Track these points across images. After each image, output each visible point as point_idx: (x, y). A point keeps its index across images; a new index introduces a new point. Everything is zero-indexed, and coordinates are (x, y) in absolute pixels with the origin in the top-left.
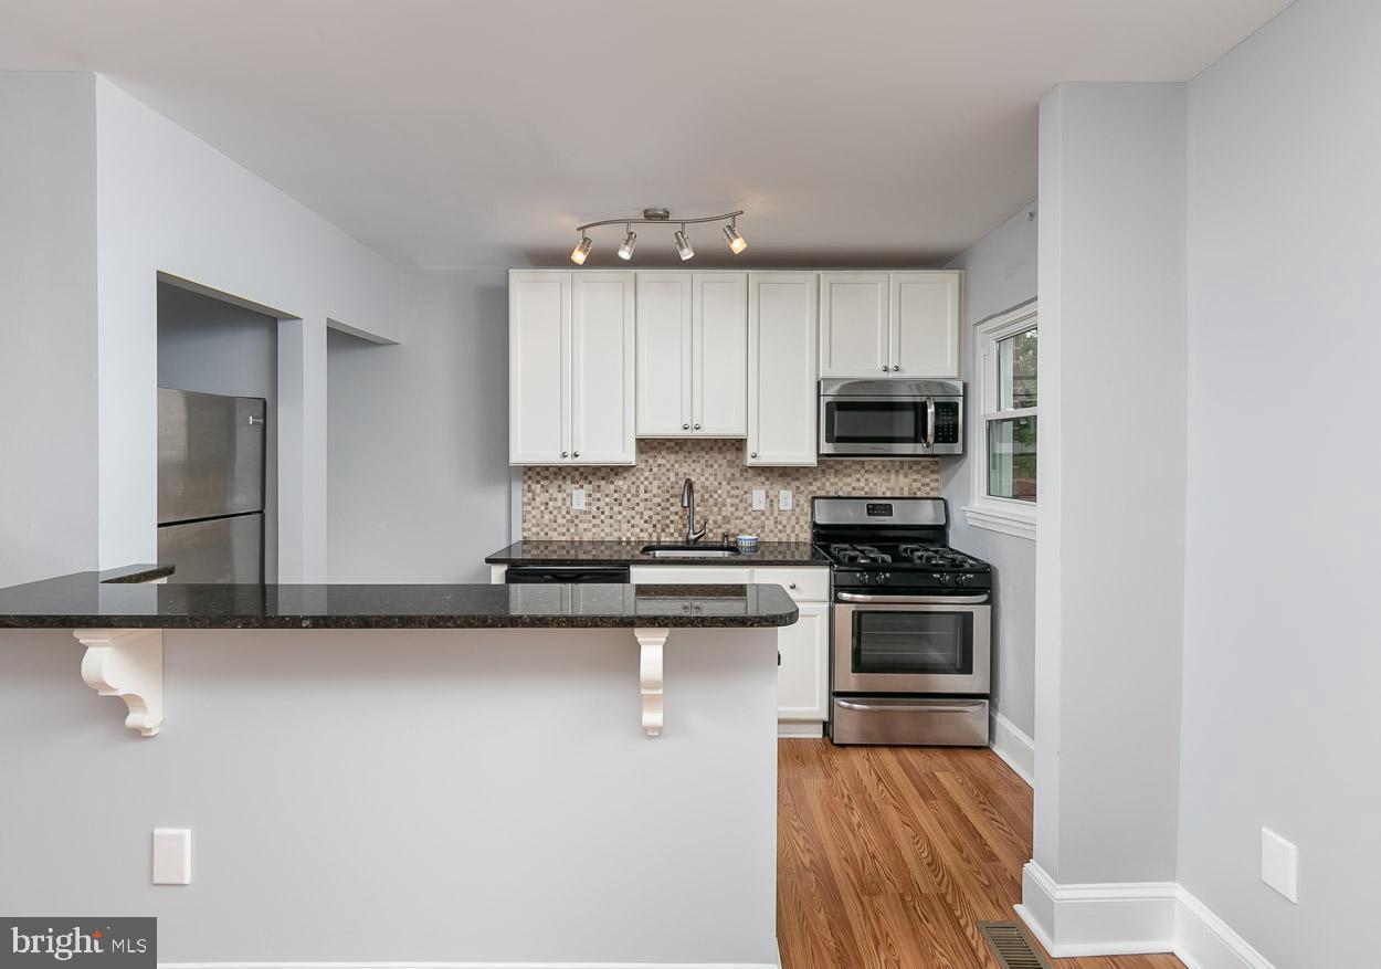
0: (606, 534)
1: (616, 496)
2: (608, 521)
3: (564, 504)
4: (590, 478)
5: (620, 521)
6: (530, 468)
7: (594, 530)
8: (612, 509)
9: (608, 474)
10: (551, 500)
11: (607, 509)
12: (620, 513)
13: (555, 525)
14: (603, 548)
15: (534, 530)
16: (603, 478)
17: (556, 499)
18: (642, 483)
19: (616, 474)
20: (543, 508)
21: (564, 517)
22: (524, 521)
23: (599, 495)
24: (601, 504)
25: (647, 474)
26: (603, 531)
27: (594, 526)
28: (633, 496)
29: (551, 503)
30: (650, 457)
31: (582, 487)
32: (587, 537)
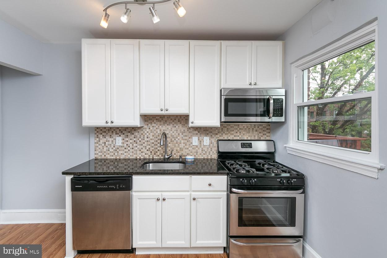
0: (131, 156)
1: (135, 139)
2: (131, 150)
3: (112, 143)
4: (124, 132)
5: (136, 150)
6: (97, 128)
7: (125, 154)
8: (133, 145)
9: (131, 130)
10: (107, 141)
11: (131, 145)
12: (136, 147)
13: (109, 152)
14: (129, 161)
15: (100, 154)
16: (129, 132)
17: (109, 141)
18: (146, 134)
19: (135, 130)
20: (103, 145)
21: (112, 149)
22: (95, 150)
23: (127, 139)
24: (128, 143)
25: (148, 130)
26: (129, 154)
27: (125, 152)
28: (142, 139)
29: (107, 143)
30: (149, 123)
31: (120, 136)
32: (122, 157)
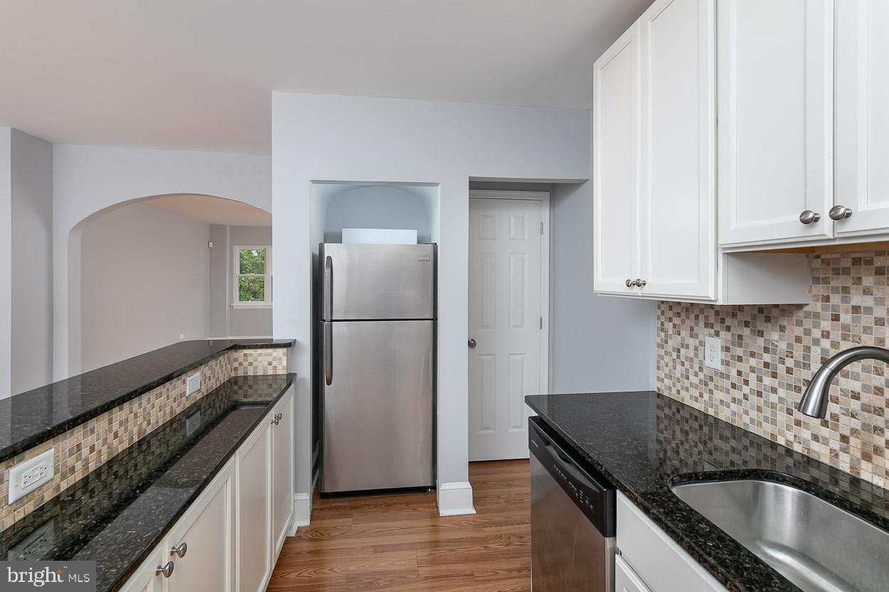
0: (752, 420)
1: (767, 358)
2: (754, 399)
3: (696, 355)
4: (728, 321)
5: (773, 406)
6: (663, 302)
7: (734, 407)
8: (760, 380)
9: (754, 317)
10: (682, 346)
11: (752, 378)
12: (774, 390)
13: (687, 384)
14: (746, 442)
15: (667, 382)
16: (747, 324)
17: (687, 347)
18: (816, 342)
19: (768, 319)
20: (674, 355)
21: (696, 375)
22: (658, 368)
23: (739, 351)
24: (744, 367)
25: (826, 325)
26: (746, 413)
27: (734, 400)
28: (797, 364)
29: (683, 351)
30: (835, 290)
31: (717, 334)
32: (724, 415)
